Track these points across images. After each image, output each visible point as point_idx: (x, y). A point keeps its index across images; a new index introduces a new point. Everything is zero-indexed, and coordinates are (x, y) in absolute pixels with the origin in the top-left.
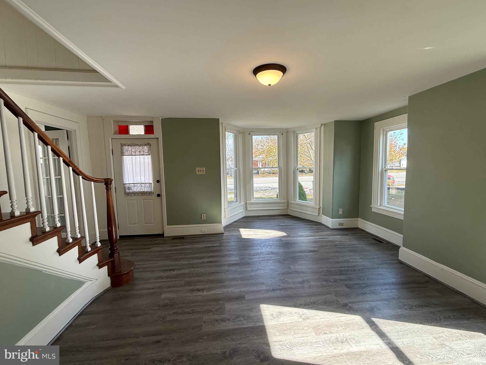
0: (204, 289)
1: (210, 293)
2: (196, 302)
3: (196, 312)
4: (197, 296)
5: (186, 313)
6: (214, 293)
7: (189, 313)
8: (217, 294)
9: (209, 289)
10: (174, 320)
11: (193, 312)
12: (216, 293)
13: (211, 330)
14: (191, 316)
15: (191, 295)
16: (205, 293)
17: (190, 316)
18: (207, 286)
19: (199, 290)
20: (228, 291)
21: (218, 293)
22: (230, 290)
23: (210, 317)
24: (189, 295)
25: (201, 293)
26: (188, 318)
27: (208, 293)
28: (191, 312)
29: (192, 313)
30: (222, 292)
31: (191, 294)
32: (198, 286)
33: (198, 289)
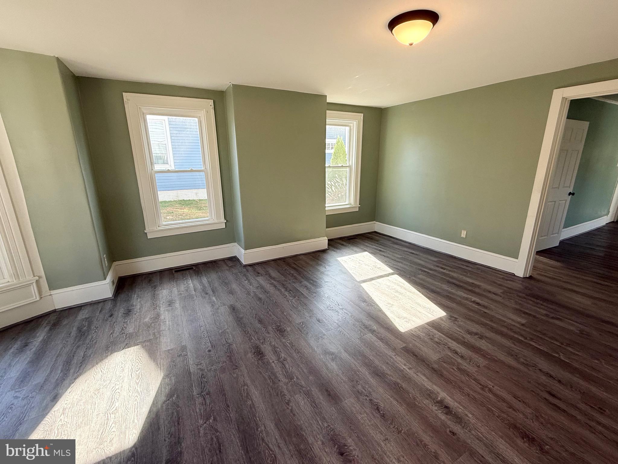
0: (438, 402)
1: (436, 388)
2: (469, 395)
3: (481, 385)
4: (459, 403)
5: (495, 395)
6: (430, 384)
7: (490, 390)
8: (427, 378)
9: (430, 395)
10: (520, 401)
11: (483, 387)
12: (426, 380)
13: (477, 357)
14: (491, 385)
15: (467, 413)
16: (442, 395)
17: (492, 387)
18: (426, 402)
19: (447, 409)
20: (410, 369)
21: (424, 378)
22: (405, 367)
23: (467, 366)
24: (470, 416)
25: (449, 401)
26: (496, 387)
27: (439, 390)
28: (487, 389)
29: (486, 387)
30: (419, 374)
31: (467, 415)
32: (440, 419)
33: (446, 414)
